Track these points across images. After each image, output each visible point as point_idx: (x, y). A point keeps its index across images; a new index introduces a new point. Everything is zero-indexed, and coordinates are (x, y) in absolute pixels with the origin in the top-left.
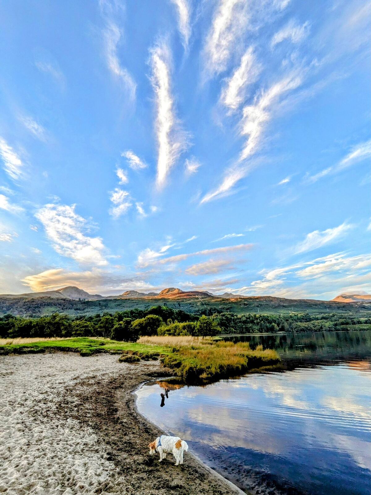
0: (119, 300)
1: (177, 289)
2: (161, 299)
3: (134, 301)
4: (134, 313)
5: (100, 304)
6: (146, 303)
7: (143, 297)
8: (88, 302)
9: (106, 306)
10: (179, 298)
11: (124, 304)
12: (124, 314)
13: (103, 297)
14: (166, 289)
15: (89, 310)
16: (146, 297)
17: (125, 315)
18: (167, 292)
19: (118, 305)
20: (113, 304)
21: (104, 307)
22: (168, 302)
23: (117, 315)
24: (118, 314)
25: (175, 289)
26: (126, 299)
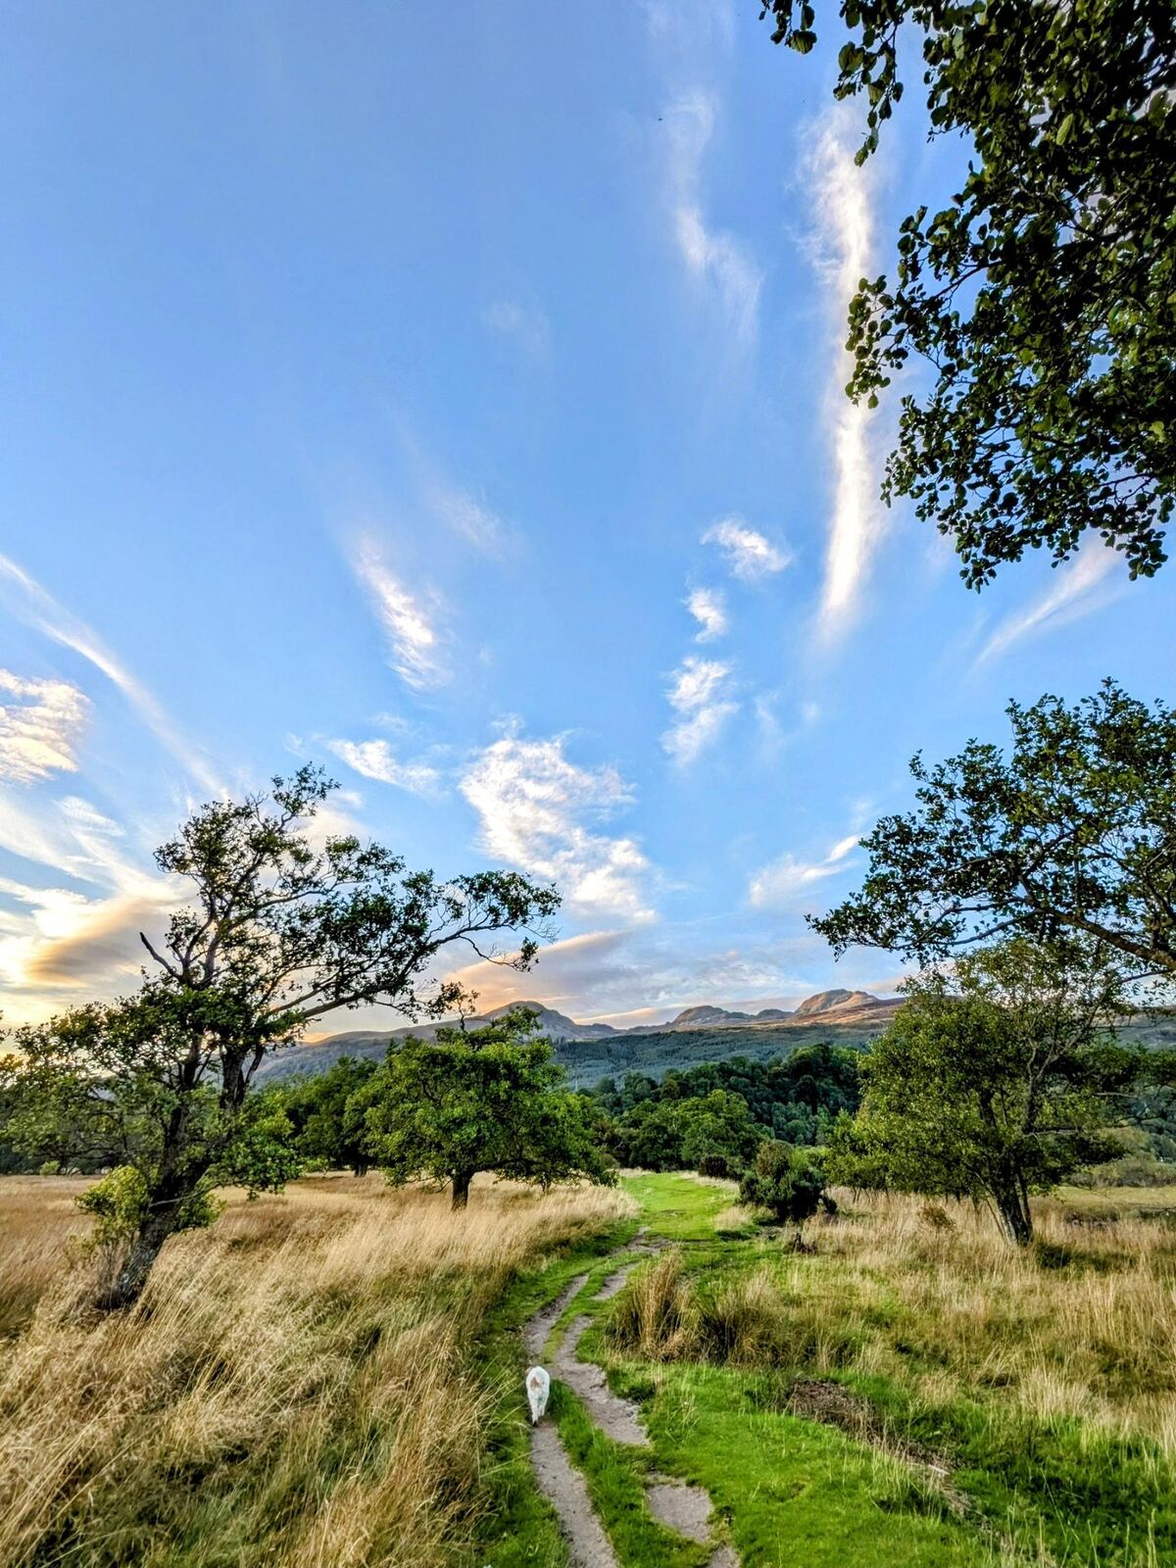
0: (667, 1035)
1: (858, 993)
2: (812, 1028)
3: (719, 1039)
4: (731, 1073)
5: (609, 1051)
6: (761, 1044)
7: (746, 1024)
8: (574, 1045)
9: (630, 1058)
10: (877, 1021)
11: (687, 1050)
12: (697, 1078)
13: (618, 1032)
14: (817, 997)
15: (580, 1071)
16: (753, 1024)
17: (702, 1080)
18: (823, 1007)
19: (667, 1053)
20: (652, 1051)
21: (624, 1062)
22: (838, 1036)
23: (675, 1083)
24: (677, 1078)
25: (850, 995)
26: (691, 1033)
